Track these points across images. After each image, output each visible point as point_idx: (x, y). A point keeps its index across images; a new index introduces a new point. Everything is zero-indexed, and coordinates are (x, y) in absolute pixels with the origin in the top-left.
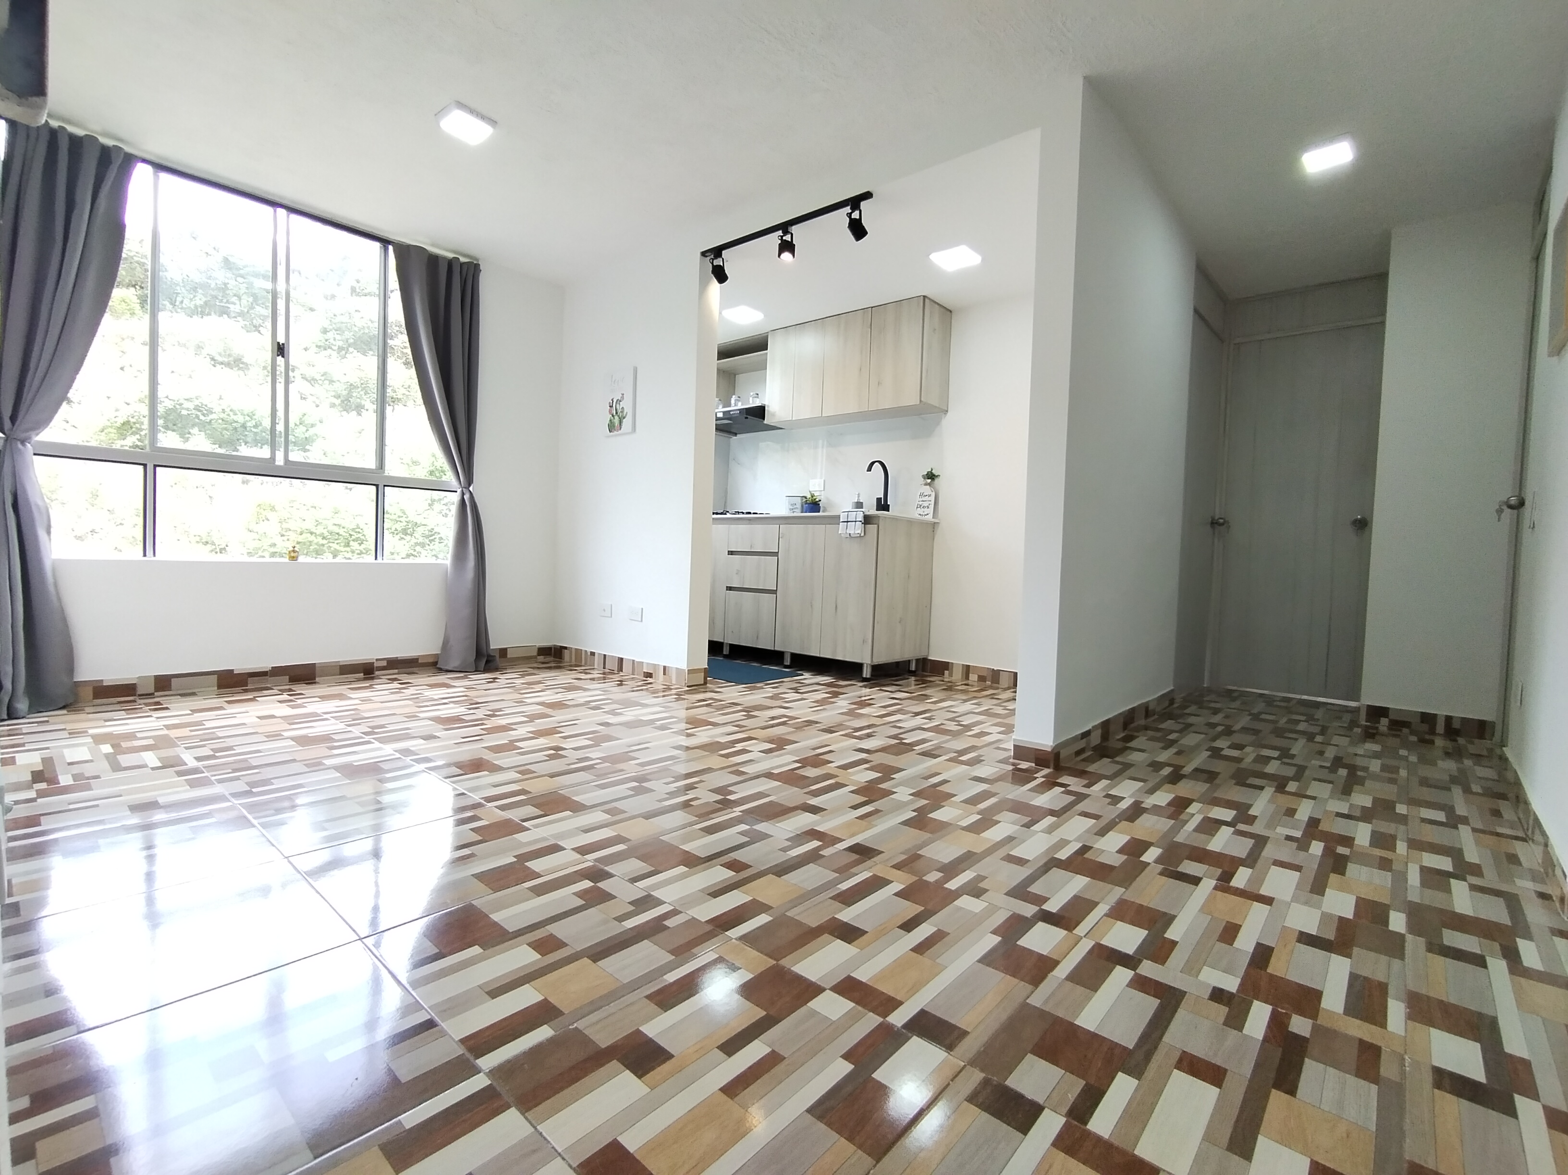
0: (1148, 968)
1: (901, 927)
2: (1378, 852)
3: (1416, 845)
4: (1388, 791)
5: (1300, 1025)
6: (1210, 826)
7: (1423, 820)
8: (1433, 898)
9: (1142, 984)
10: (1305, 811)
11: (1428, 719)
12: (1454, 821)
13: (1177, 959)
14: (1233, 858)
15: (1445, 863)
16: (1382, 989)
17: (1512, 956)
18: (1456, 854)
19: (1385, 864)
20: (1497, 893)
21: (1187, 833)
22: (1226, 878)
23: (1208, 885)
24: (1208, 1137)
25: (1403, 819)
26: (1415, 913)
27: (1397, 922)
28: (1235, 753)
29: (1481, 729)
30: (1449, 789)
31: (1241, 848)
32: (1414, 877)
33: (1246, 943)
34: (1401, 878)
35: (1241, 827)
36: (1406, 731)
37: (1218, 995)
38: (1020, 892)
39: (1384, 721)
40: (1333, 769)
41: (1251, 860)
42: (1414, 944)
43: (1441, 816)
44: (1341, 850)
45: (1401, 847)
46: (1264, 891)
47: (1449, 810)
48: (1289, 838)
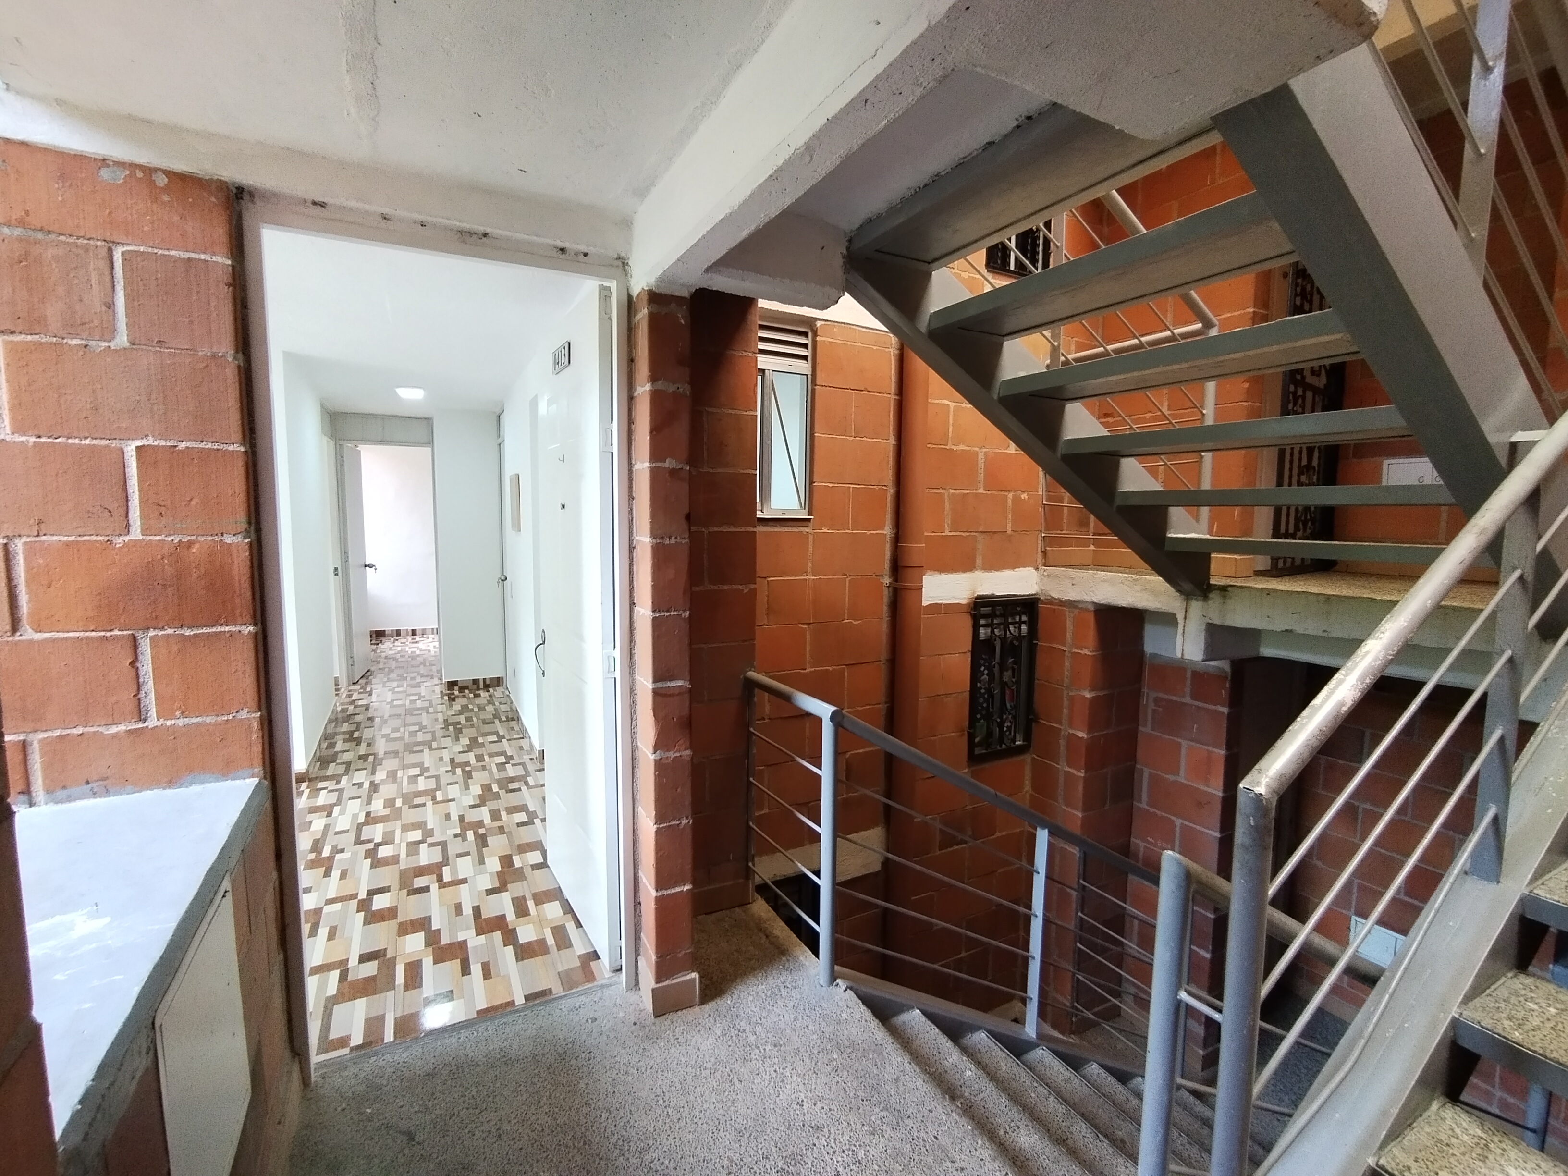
0: (430, 840)
1: (324, 877)
2: (480, 764)
3: (491, 755)
4: (472, 732)
5: (482, 831)
6: (413, 779)
7: (490, 742)
8: (503, 775)
9: (432, 845)
10: (446, 755)
11: (475, 682)
12: (500, 738)
13: (436, 833)
14: (432, 790)
15: (502, 759)
16: (499, 810)
17: (526, 783)
18: (503, 753)
19: (484, 768)
20: (519, 764)
21: (406, 787)
22: (434, 798)
23: (429, 804)
24: (474, 865)
25: (482, 745)
26: (499, 782)
27: (495, 788)
28: (398, 735)
29: (498, 682)
30: (494, 723)
31: (432, 784)
32: (495, 769)
33: (455, 817)
34: (491, 772)
35: (426, 774)
36: (467, 691)
37: (456, 836)
38: (358, 842)
39: (456, 688)
40: (446, 728)
41: (438, 788)
42: (502, 793)
43: (495, 738)
44: (468, 769)
45: (486, 757)
46: (450, 798)
47: (496, 733)
48: (447, 772)
